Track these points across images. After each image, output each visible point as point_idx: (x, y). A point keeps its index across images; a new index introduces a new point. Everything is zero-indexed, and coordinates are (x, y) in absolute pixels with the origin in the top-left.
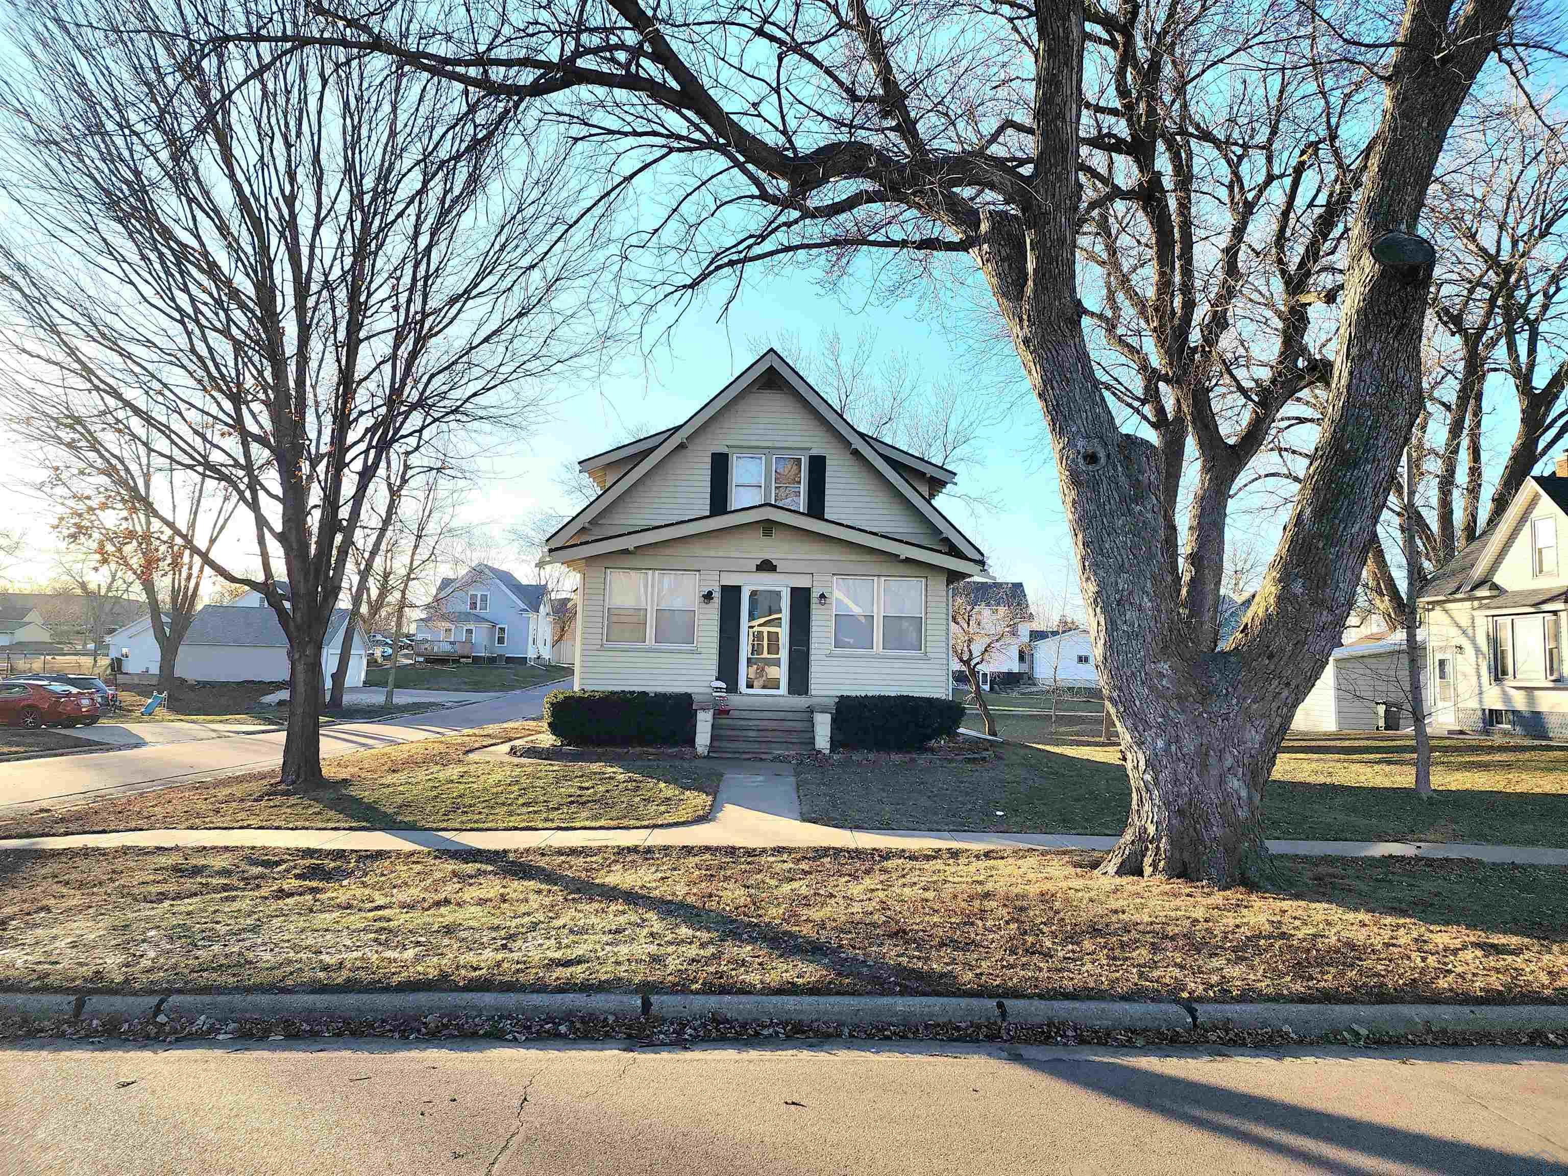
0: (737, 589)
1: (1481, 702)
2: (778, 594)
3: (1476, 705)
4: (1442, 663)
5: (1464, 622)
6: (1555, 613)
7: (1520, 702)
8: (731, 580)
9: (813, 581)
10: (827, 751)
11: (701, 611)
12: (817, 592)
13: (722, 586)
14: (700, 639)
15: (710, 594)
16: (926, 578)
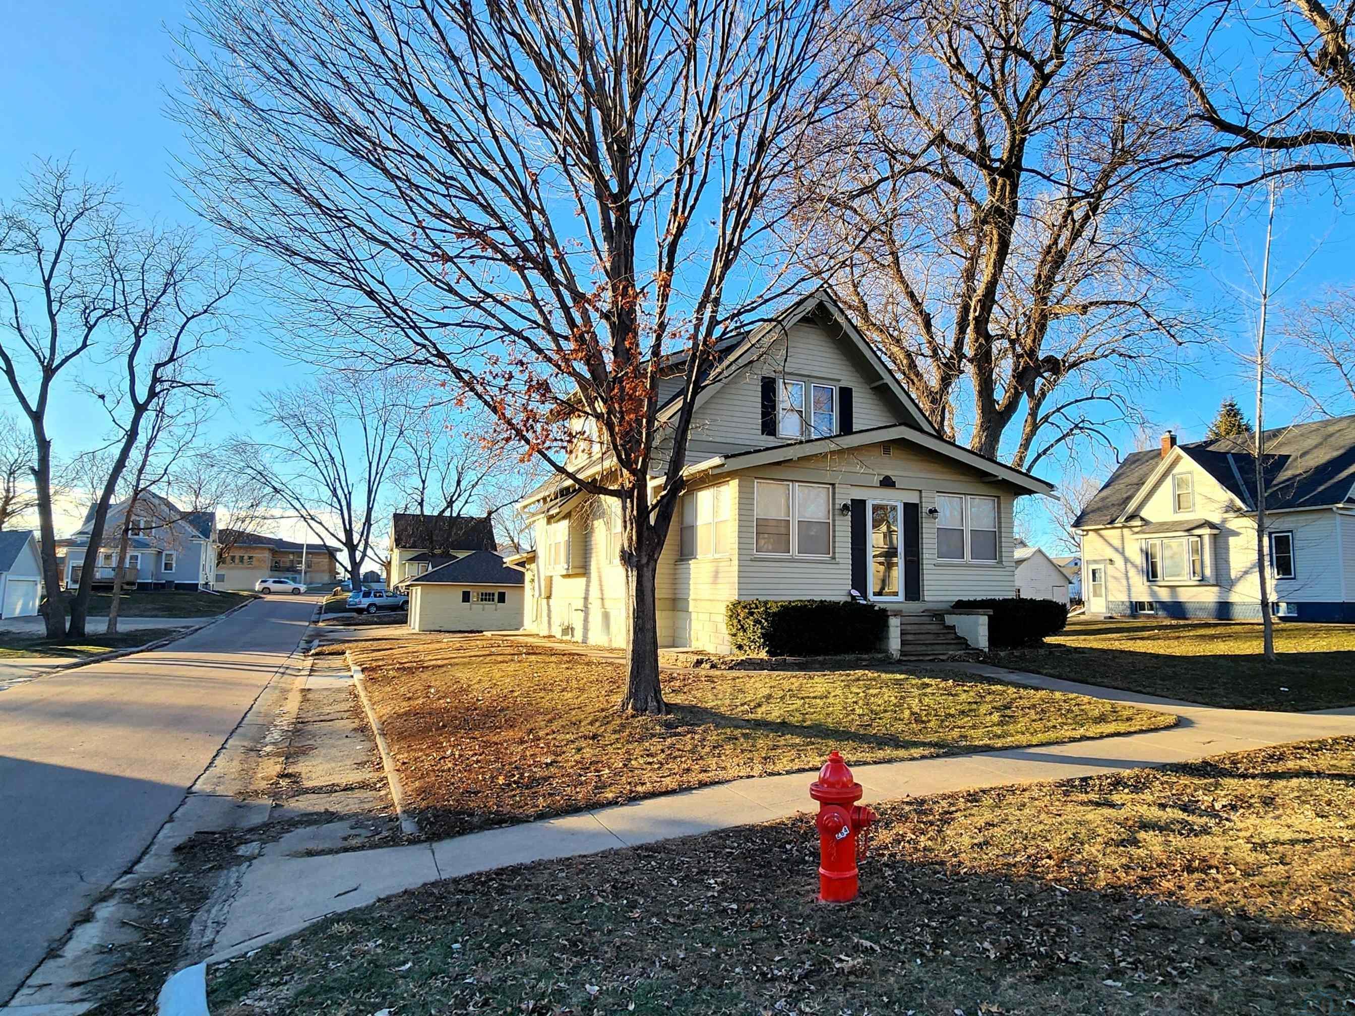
0: (863, 502)
1: (1129, 597)
2: (894, 508)
3: (1125, 599)
4: (1094, 572)
5: (1117, 543)
6: (1199, 536)
7: (1164, 595)
8: (858, 494)
9: (921, 497)
10: (987, 650)
11: (837, 523)
12: (926, 507)
13: (852, 500)
14: (837, 550)
15: (845, 507)
16: (998, 497)
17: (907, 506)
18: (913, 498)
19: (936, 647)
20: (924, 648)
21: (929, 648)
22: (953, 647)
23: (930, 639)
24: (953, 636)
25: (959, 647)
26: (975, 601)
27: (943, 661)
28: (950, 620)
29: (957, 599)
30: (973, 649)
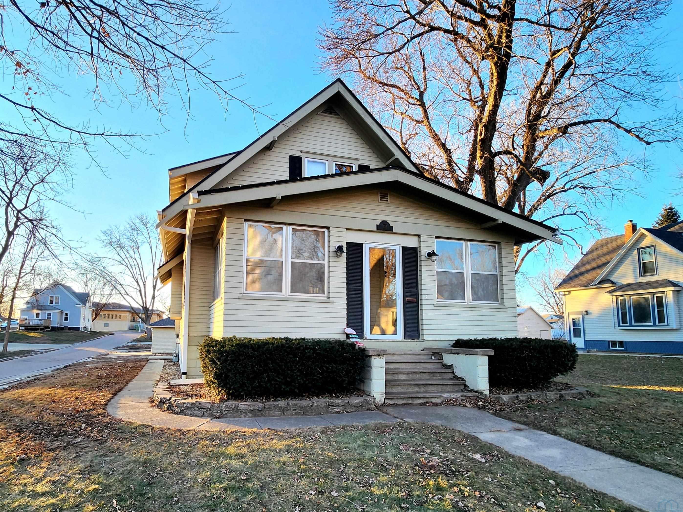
0: (360, 246)
2: (392, 252)
8: (355, 238)
9: (419, 242)
10: (487, 393)
11: (332, 264)
12: (424, 251)
13: (348, 243)
14: (331, 290)
15: (340, 248)
16: (498, 243)
17: (405, 250)
18: (412, 243)
19: (431, 388)
20: (416, 389)
21: (422, 390)
22: (448, 388)
23: (424, 379)
24: (451, 376)
25: (457, 388)
26: (476, 340)
27: (436, 404)
28: (448, 359)
29: (456, 338)
30: (471, 391)
